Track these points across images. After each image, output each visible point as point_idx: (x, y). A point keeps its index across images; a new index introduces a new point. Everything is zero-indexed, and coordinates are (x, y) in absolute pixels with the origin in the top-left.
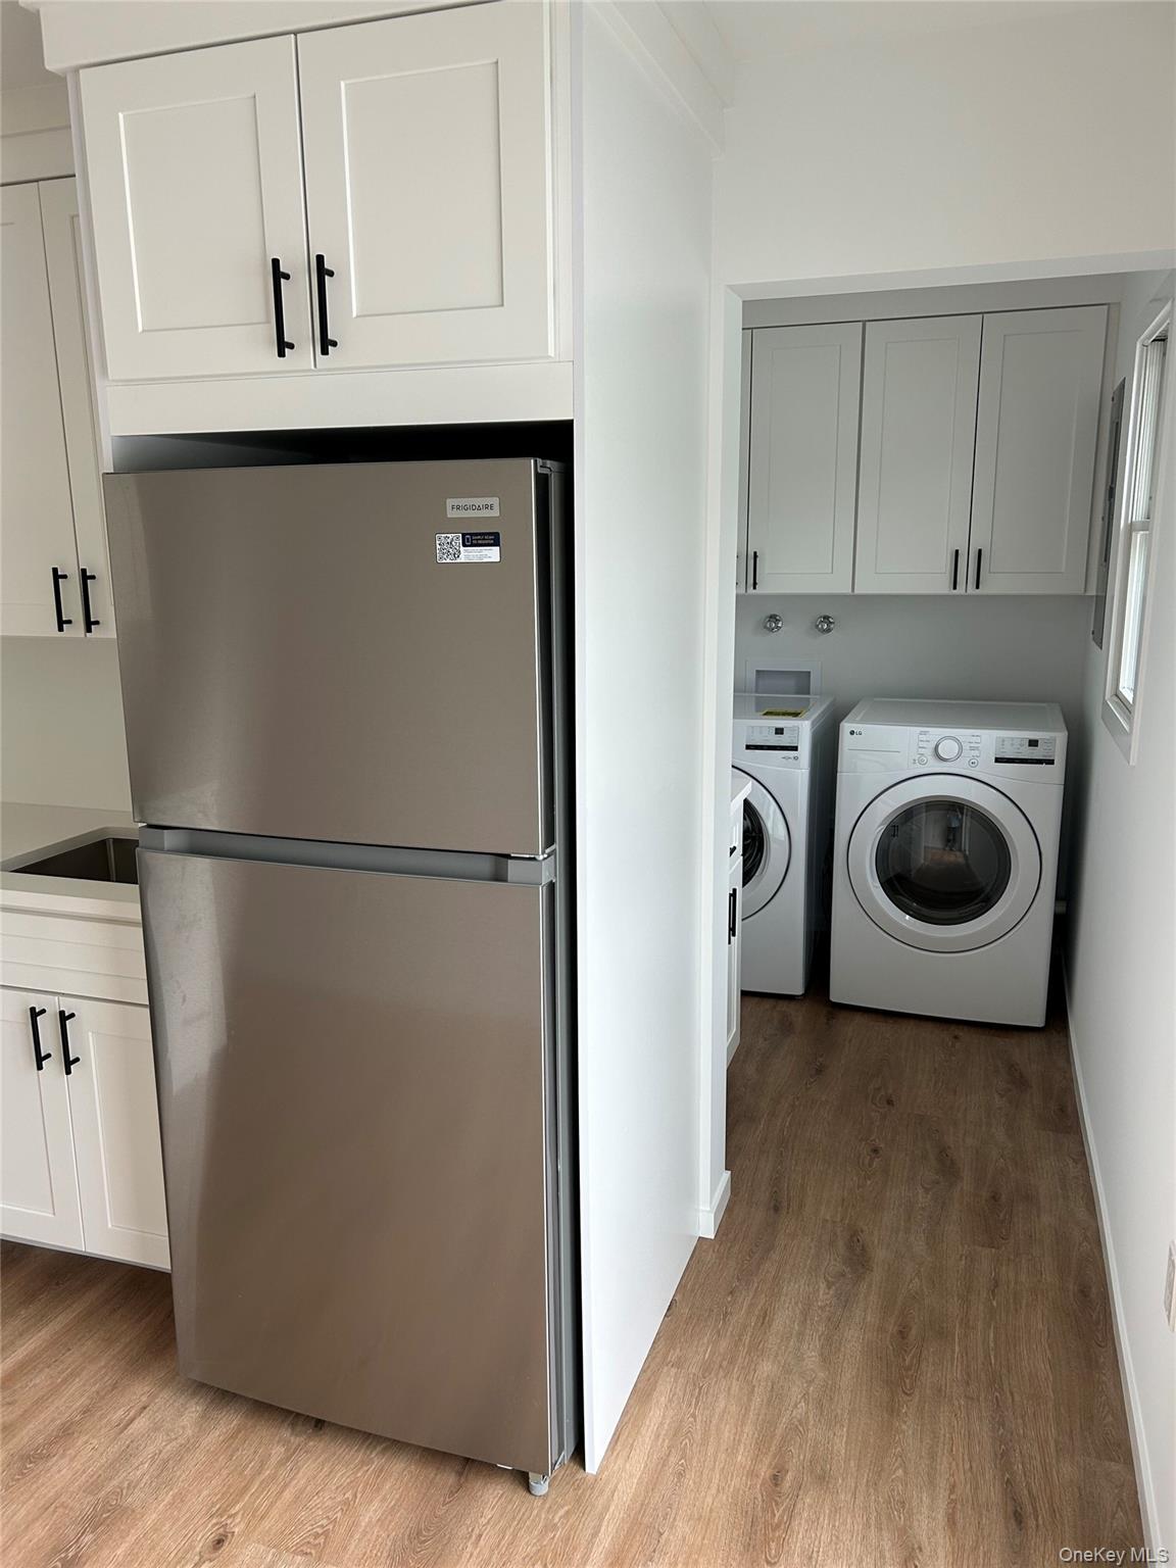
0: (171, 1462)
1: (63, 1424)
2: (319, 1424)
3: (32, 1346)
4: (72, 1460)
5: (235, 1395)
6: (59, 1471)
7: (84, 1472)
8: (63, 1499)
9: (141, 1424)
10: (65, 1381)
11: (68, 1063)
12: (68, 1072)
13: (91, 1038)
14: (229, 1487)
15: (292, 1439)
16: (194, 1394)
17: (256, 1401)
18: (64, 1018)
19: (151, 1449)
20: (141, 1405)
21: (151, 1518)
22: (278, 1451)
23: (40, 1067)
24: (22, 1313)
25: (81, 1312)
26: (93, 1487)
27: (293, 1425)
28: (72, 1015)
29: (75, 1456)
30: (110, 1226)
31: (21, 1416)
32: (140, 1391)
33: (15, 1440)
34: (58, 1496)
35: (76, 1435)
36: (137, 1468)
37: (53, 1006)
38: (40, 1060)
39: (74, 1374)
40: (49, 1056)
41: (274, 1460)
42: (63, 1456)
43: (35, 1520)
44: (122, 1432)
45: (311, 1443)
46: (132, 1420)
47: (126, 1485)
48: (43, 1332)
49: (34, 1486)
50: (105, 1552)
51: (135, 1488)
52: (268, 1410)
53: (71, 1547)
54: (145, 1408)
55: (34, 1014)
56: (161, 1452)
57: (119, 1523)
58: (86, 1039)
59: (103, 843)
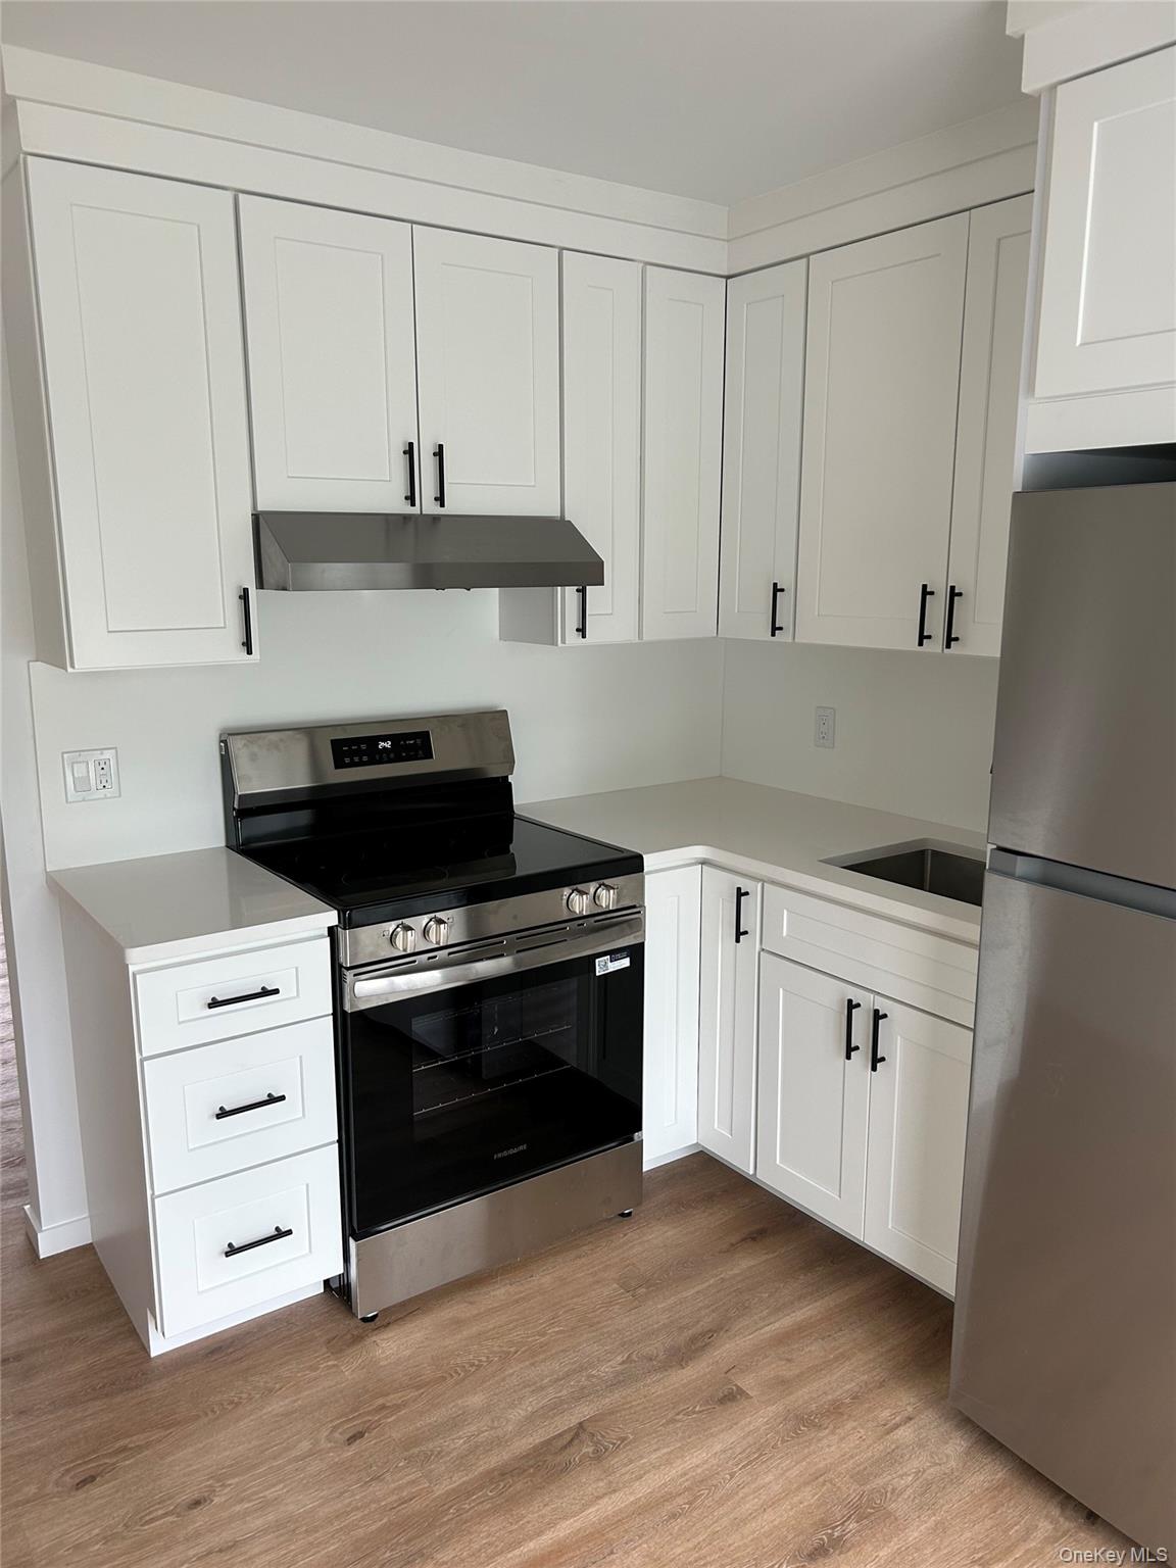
0: (934, 1486)
1: (835, 1401)
2: (1092, 1517)
3: (809, 1313)
4: (842, 1439)
5: (1002, 1446)
6: (829, 1446)
7: (852, 1457)
8: (831, 1475)
9: (905, 1434)
10: (836, 1359)
11: (876, 1061)
12: (874, 1068)
13: (899, 1042)
14: (992, 1540)
15: (1062, 1520)
16: (958, 1427)
17: (1025, 1462)
18: (878, 1016)
19: (916, 1463)
20: (906, 1414)
21: (913, 1535)
22: (1045, 1527)
23: (848, 1057)
24: (801, 1277)
25: (852, 1298)
26: (860, 1476)
27: (1063, 1506)
28: (885, 1016)
29: (844, 1438)
30: (890, 1227)
31: (798, 1376)
32: (904, 1400)
33: (792, 1398)
34: (826, 1470)
35: (845, 1417)
36: (901, 1476)
37: (868, 1002)
38: (850, 1050)
39: (843, 1357)
40: (857, 1048)
41: (1040, 1534)
42: (833, 1433)
43: (806, 1484)
44: (888, 1433)
45: (1082, 1535)
46: (897, 1426)
47: (890, 1488)
48: (818, 1304)
49: (806, 1451)
50: (869, 1548)
51: (899, 1495)
52: (1034, 1476)
53: (837, 1526)
54: (910, 1419)
55: (851, 1006)
56: (924, 1471)
57: (882, 1525)
58: (894, 1043)
59: (922, 853)
